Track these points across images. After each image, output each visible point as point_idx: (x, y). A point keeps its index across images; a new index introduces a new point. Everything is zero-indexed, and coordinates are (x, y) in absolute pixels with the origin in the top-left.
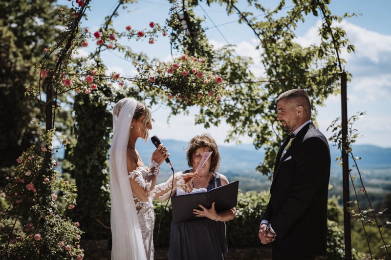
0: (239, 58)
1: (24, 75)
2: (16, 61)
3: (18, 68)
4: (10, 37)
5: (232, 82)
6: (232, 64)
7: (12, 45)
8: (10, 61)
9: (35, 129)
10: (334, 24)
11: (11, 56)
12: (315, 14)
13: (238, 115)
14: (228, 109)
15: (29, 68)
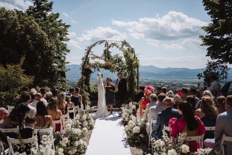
0: (120, 57)
1: (51, 48)
2: (48, 44)
3: (49, 46)
4: (47, 36)
5: (118, 62)
6: (118, 58)
7: (47, 38)
8: (46, 44)
9: (53, 66)
10: (136, 56)
11: (46, 42)
12: (132, 54)
13: (119, 69)
14: (117, 68)
15: (52, 46)
